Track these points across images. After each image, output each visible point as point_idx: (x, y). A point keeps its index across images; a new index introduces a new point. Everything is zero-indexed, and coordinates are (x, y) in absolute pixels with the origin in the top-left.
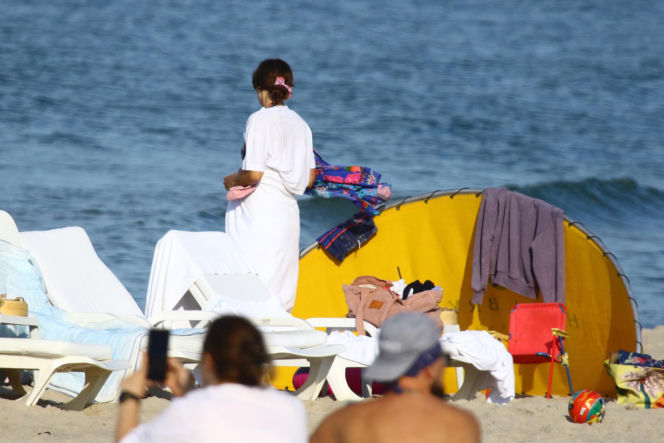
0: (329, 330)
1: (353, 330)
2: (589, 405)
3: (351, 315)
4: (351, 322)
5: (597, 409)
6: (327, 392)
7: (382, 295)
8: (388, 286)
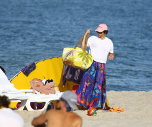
0: (26, 93)
1: (32, 92)
2: (93, 111)
3: (32, 88)
4: (32, 90)
5: (95, 112)
6: (25, 108)
7: (40, 83)
8: (41, 81)
